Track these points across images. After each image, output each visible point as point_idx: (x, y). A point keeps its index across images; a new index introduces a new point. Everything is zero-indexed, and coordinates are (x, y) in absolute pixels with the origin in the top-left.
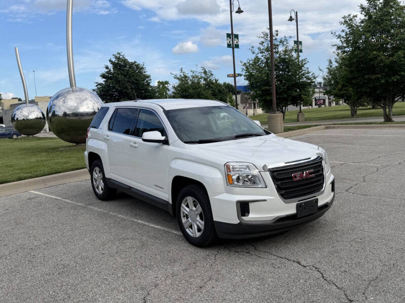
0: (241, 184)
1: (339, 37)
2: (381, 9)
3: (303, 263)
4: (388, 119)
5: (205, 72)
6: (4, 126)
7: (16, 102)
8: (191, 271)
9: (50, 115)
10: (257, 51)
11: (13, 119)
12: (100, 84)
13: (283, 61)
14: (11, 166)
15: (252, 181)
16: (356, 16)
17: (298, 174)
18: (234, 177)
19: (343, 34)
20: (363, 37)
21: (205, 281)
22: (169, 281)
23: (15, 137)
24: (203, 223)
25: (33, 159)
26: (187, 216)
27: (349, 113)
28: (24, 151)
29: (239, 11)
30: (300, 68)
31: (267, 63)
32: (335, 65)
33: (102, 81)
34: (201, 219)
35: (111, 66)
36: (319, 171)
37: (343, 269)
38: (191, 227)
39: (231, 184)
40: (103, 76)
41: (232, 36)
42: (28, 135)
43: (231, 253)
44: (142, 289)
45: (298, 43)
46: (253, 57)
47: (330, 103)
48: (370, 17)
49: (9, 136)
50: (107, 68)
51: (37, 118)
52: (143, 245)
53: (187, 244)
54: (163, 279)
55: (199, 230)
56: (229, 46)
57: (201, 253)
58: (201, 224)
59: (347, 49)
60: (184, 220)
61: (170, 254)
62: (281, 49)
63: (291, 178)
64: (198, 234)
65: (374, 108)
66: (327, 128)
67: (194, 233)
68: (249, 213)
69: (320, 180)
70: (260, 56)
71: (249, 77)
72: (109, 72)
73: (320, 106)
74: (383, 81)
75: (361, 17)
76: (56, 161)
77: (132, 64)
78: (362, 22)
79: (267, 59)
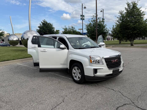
0: (95, 63)
1: (118, 17)
2: (131, 9)
3: (115, 90)
4: (132, 45)
5: (72, 27)
6: (4, 42)
7: (8, 35)
8: (77, 91)
9: (22, 39)
10: (90, 21)
11: (8, 40)
12: (38, 30)
13: (99, 25)
14: (10, 55)
15: (98, 62)
16: (123, 11)
17: (113, 60)
18: (93, 61)
19: (119, 17)
20: (125, 18)
21: (83, 95)
22: (70, 95)
23: (8, 46)
24: (81, 76)
25: (17, 53)
26: (75, 73)
27: (119, 43)
28: (13, 51)
29: (85, 8)
30: (104, 27)
31: (93, 25)
32: (115, 27)
33: (38, 29)
34: (80, 74)
35: (41, 24)
36: (119, 60)
37: (128, 92)
38: (76, 77)
39: (92, 63)
40: (39, 27)
41: (82, 16)
42: (13, 46)
43: (90, 86)
44: (62, 97)
45: (103, 19)
46: (89, 23)
47: (111, 40)
48: (128, 11)
49: (6, 46)
50: (40, 24)
51: (16, 40)
52: (59, 82)
53: (74, 83)
54: (68, 94)
55: (79, 78)
56: (81, 19)
57: (80, 86)
58: (80, 76)
59: (120, 22)
60: (73, 75)
61: (69, 86)
62: (98, 21)
63: (111, 61)
64: (78, 79)
65: (126, 41)
66: (113, 47)
67: (77, 79)
68: (97, 73)
69: (120, 63)
70: (91, 23)
71: (88, 30)
72: (41, 26)
73: (108, 40)
74: (131, 33)
75: (125, 11)
76: (25, 54)
77: (49, 23)
78: (125, 13)
79: (94, 24)
